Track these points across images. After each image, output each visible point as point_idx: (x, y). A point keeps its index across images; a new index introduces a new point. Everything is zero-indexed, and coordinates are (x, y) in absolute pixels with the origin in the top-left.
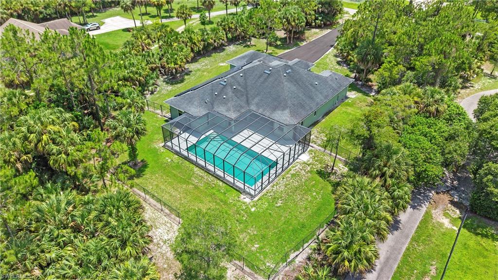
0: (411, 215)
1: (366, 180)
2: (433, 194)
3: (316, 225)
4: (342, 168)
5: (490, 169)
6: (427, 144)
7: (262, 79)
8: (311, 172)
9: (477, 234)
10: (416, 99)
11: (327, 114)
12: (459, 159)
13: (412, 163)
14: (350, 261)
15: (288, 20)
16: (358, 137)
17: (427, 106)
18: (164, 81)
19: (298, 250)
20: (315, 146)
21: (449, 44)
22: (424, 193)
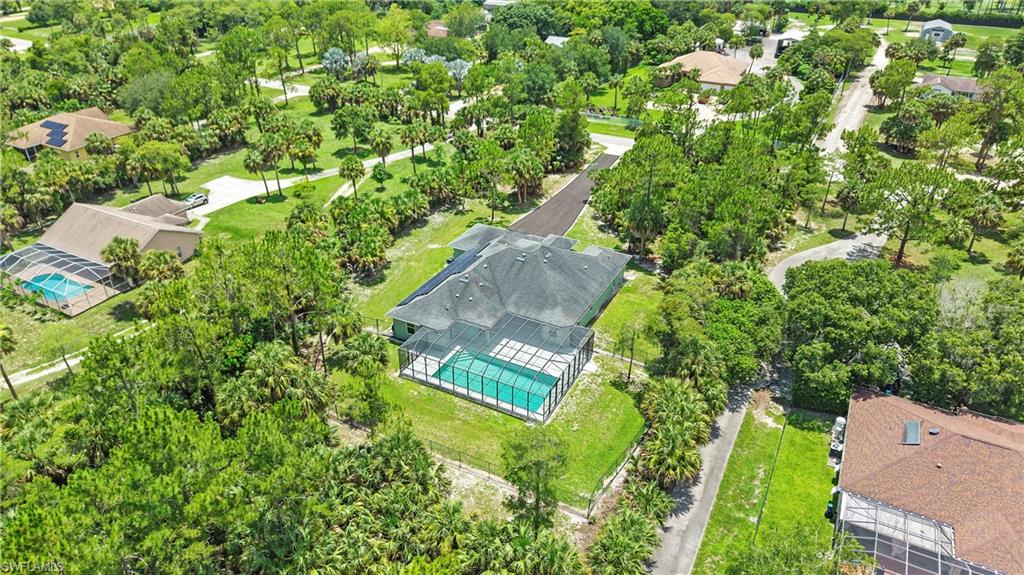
0: (730, 419)
1: (676, 382)
2: (751, 392)
3: (624, 446)
4: (640, 375)
5: (803, 353)
6: (736, 333)
7: (514, 269)
8: (603, 384)
9: (803, 429)
10: (715, 279)
11: (604, 306)
12: (773, 346)
13: (721, 356)
14: (674, 469)
15: (519, 172)
16: (657, 334)
17: (729, 285)
18: (355, 283)
19: (611, 474)
20: (599, 350)
21: (744, 206)
22: (741, 393)
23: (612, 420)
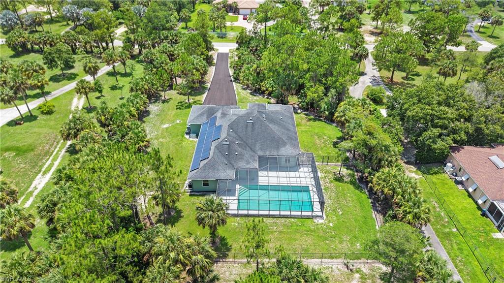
7: (249, 129)
8: (331, 182)
23: (353, 201)
